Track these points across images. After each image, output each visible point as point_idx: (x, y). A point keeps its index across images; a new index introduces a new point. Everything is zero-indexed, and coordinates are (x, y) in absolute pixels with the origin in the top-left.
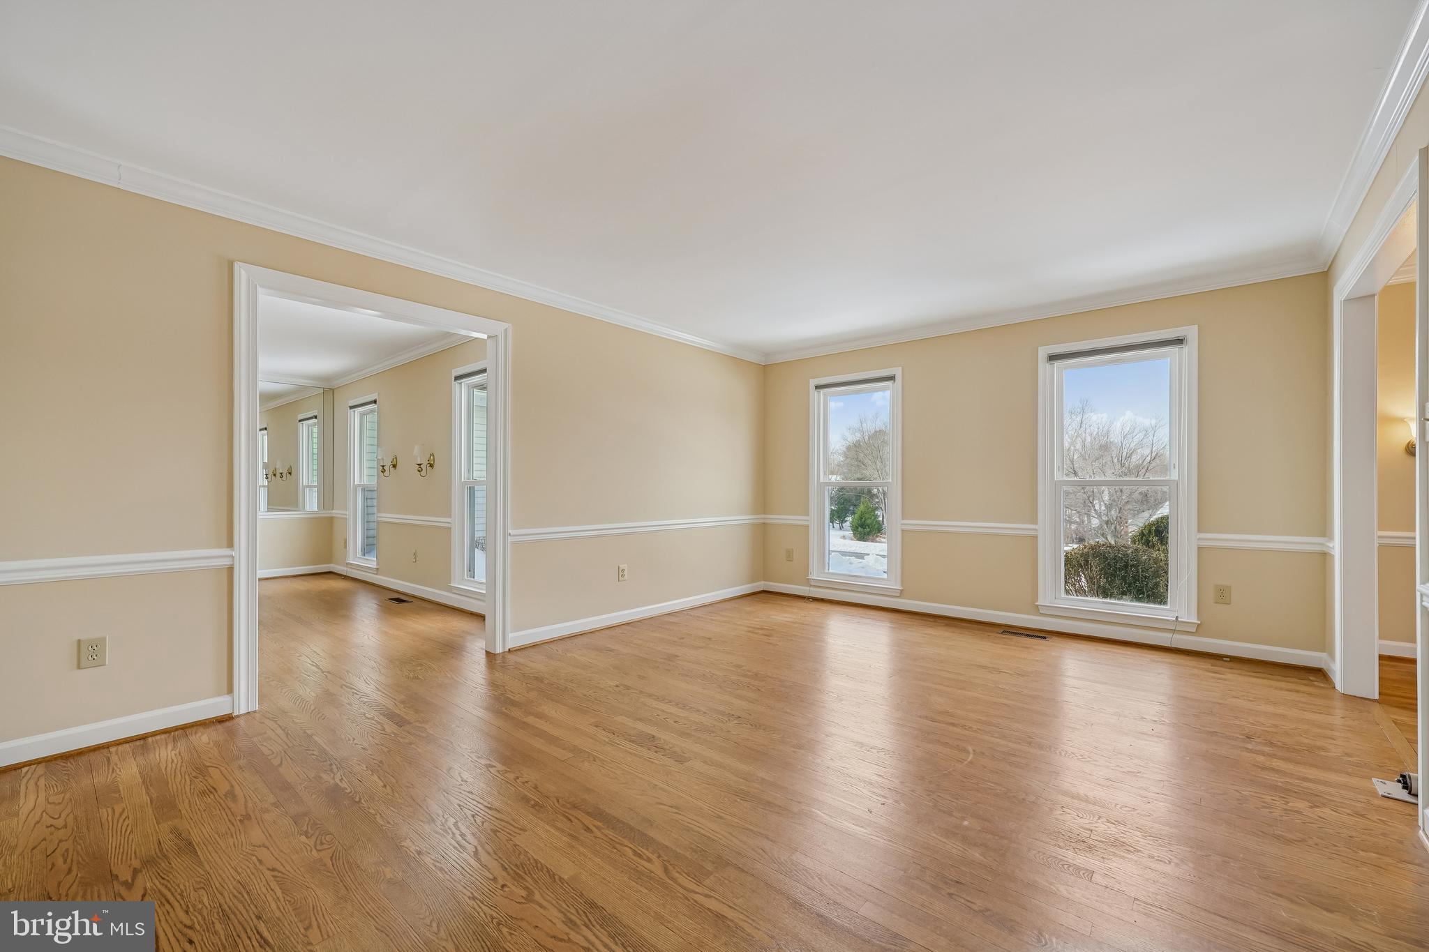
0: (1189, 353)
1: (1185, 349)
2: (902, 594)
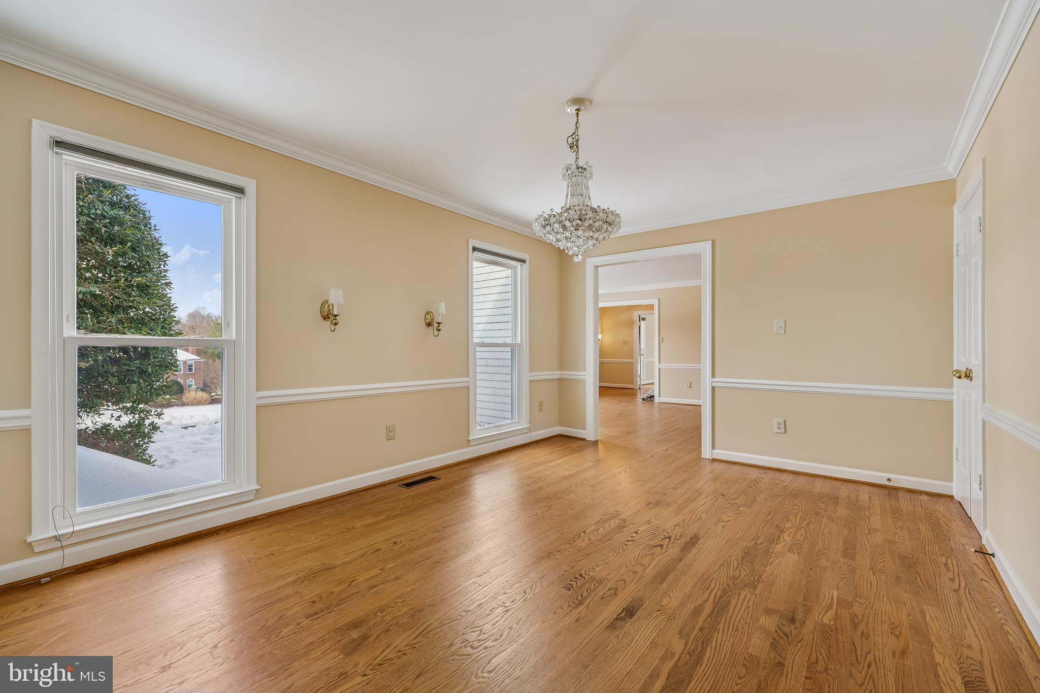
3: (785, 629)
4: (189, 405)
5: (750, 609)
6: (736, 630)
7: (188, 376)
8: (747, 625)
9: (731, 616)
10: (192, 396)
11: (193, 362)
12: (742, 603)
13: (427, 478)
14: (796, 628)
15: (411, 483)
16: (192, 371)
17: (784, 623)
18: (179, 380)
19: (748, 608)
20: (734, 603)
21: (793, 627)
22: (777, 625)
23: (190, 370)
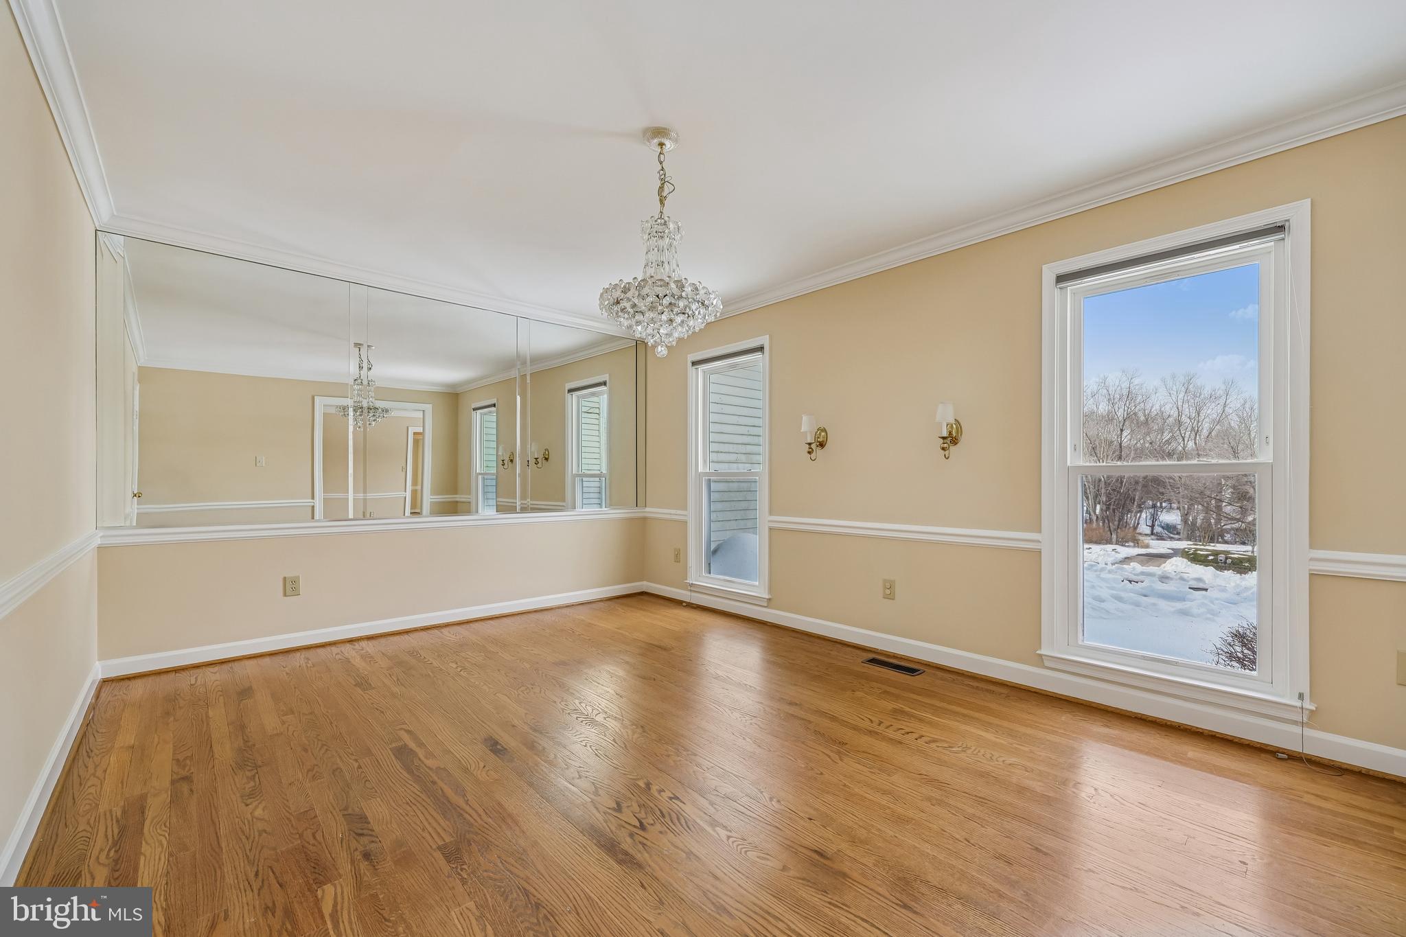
3: (365, 840)
5: (419, 830)
6: (408, 803)
8: (404, 814)
9: (426, 809)
12: (435, 829)
13: (907, 667)
14: (357, 849)
15: (880, 660)
17: (373, 845)
19: (423, 830)
20: (441, 821)
21: (361, 848)
22: (377, 837)
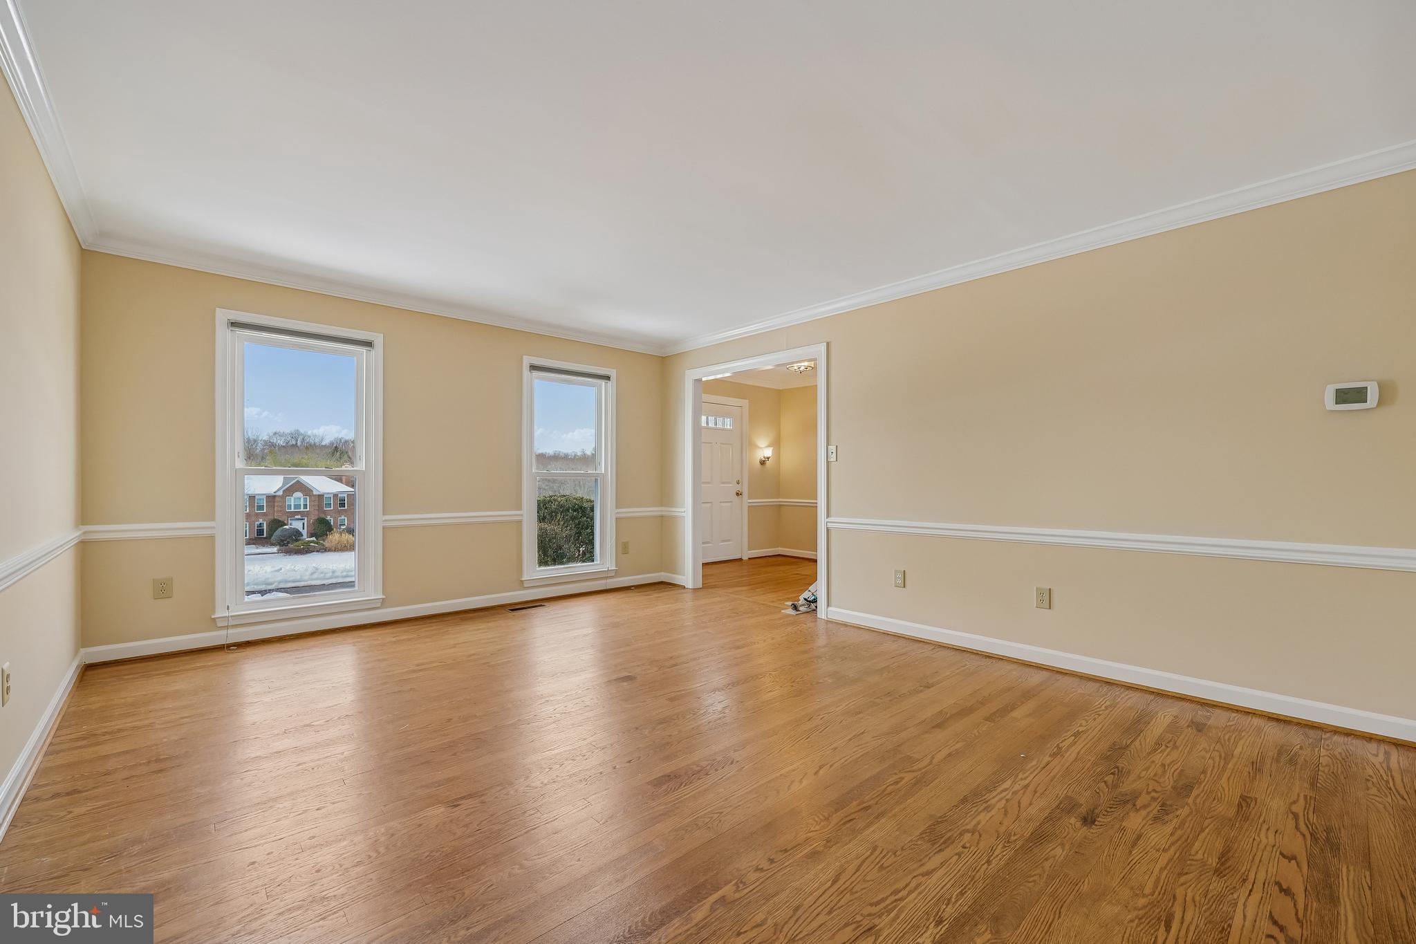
0: (611, 385)
1: (610, 383)
2: (384, 603)
4: (332, 551)
7: (340, 513)
10: (336, 540)
11: (346, 495)
16: (344, 507)
18: (328, 518)
23: (342, 505)
